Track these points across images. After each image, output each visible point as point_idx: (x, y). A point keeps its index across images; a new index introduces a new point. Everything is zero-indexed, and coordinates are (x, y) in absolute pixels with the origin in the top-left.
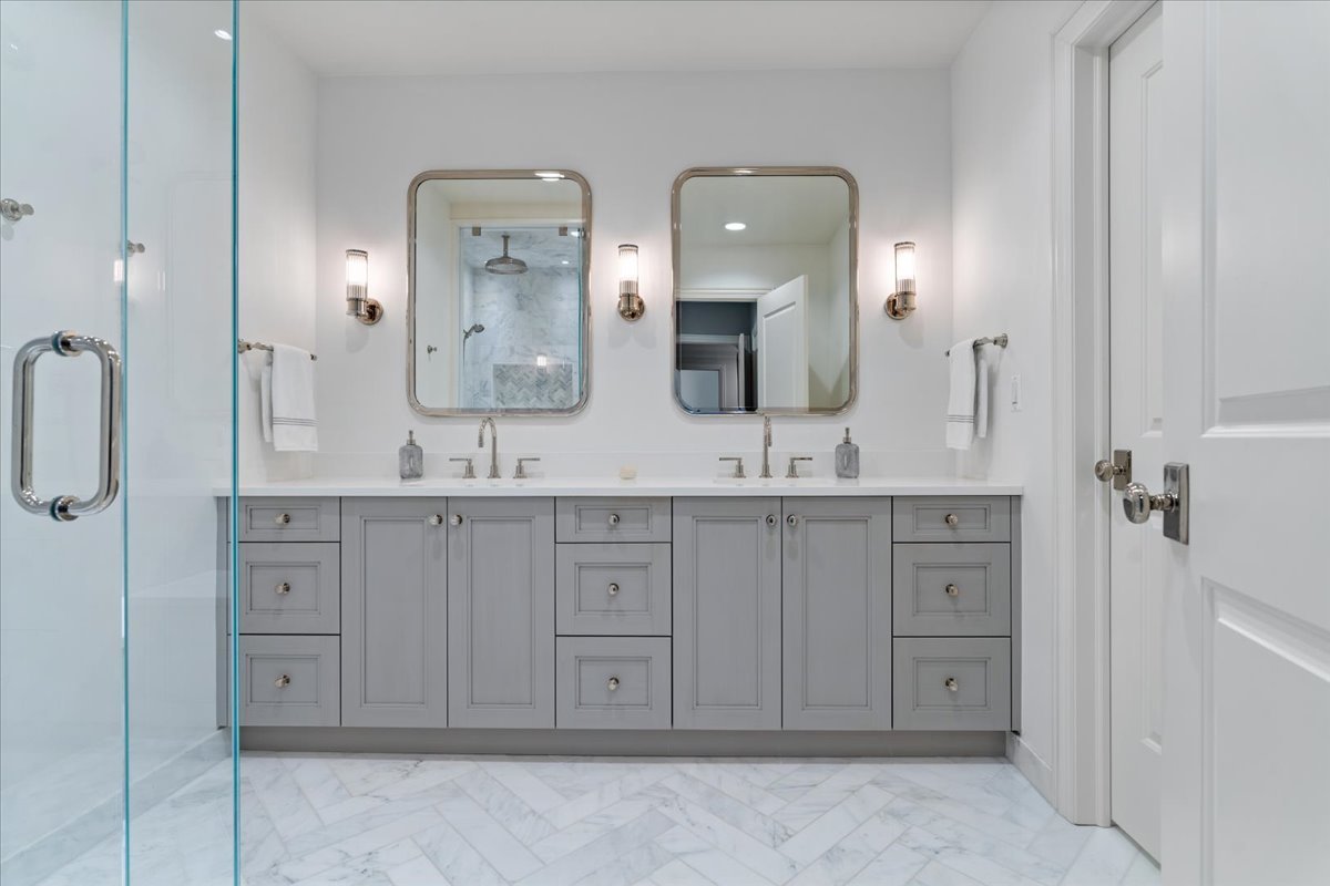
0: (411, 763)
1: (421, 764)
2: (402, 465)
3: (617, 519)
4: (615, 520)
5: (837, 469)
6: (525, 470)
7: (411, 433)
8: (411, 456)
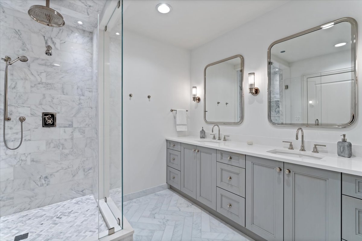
0: (191, 204)
1: (192, 206)
2: (200, 135)
3: (231, 158)
4: (230, 158)
5: (338, 152)
6: (226, 139)
7: (203, 127)
8: (202, 133)
